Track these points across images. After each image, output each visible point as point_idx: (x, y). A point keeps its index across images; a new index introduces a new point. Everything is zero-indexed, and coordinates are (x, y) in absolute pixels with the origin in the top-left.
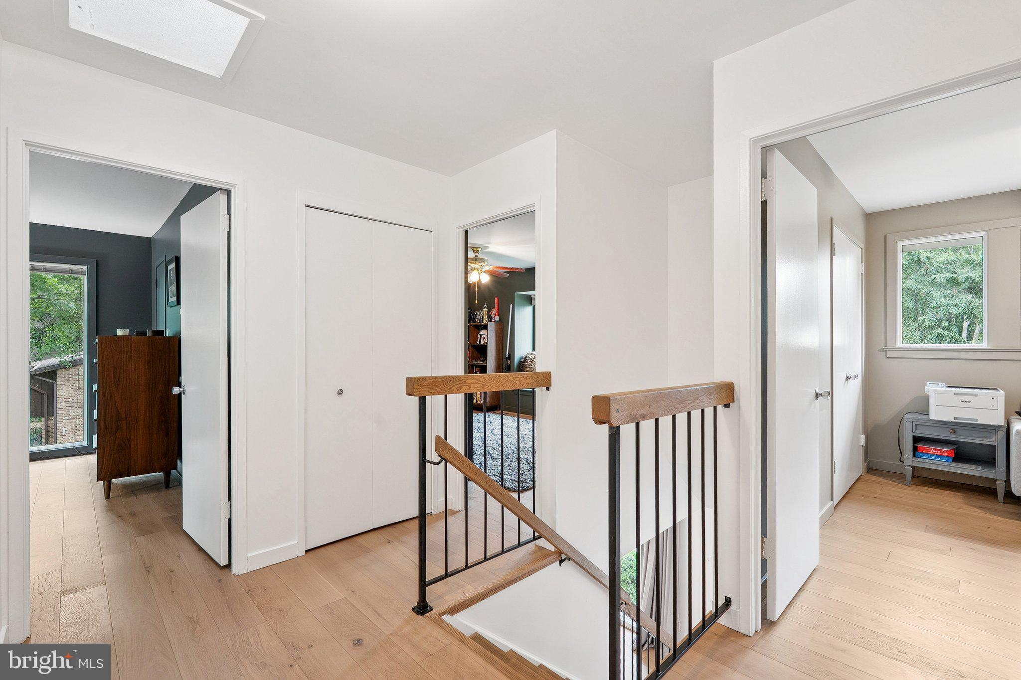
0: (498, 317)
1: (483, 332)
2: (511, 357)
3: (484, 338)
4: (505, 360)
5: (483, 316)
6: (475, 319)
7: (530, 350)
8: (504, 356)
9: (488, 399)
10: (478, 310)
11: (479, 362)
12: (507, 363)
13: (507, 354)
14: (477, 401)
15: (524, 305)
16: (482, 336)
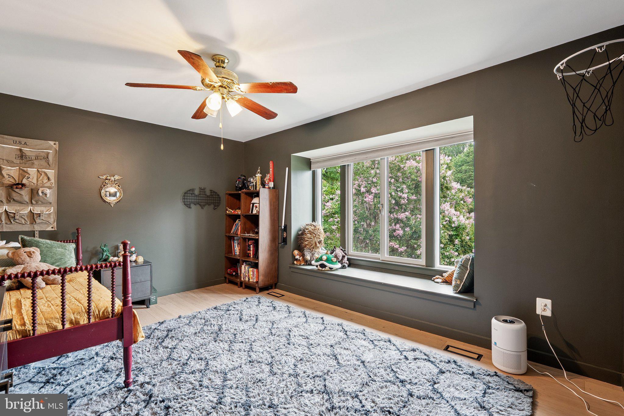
0: (273, 183)
1: (255, 200)
2: (287, 228)
3: (256, 207)
4: (280, 232)
5: (256, 183)
6: (248, 186)
7: (309, 220)
8: (280, 228)
9: (261, 278)
10: (252, 177)
11: (251, 235)
12: (282, 235)
13: (283, 225)
14: (249, 279)
15: (303, 170)
16: (255, 205)
